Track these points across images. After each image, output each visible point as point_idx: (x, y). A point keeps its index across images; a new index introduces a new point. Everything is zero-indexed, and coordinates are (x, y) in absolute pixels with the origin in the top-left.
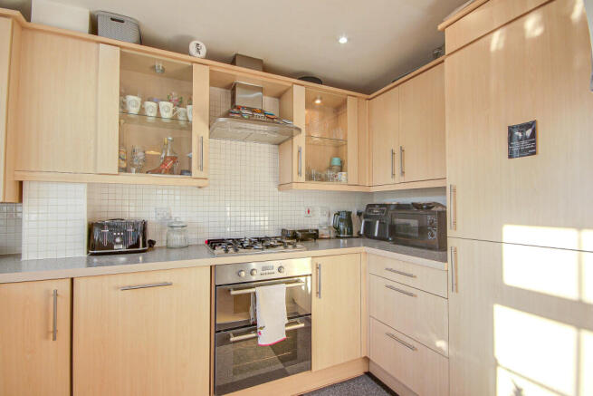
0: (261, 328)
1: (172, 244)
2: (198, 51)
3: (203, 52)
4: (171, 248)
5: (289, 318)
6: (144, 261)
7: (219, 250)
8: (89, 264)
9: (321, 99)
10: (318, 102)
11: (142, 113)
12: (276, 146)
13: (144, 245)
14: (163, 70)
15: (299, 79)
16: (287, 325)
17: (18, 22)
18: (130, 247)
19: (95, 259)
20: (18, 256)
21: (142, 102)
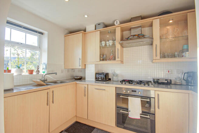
0: (130, 111)
1: (114, 80)
2: (117, 23)
3: (118, 23)
4: (114, 81)
5: (142, 112)
6: (106, 83)
7: (124, 83)
8: (95, 83)
9: (172, 20)
10: (171, 21)
11: (106, 45)
12: (151, 46)
13: (106, 79)
14: (111, 32)
15: (158, 16)
16: (141, 114)
17: (84, 33)
18: (102, 79)
19: (96, 81)
20: (85, 79)
21: (106, 42)
